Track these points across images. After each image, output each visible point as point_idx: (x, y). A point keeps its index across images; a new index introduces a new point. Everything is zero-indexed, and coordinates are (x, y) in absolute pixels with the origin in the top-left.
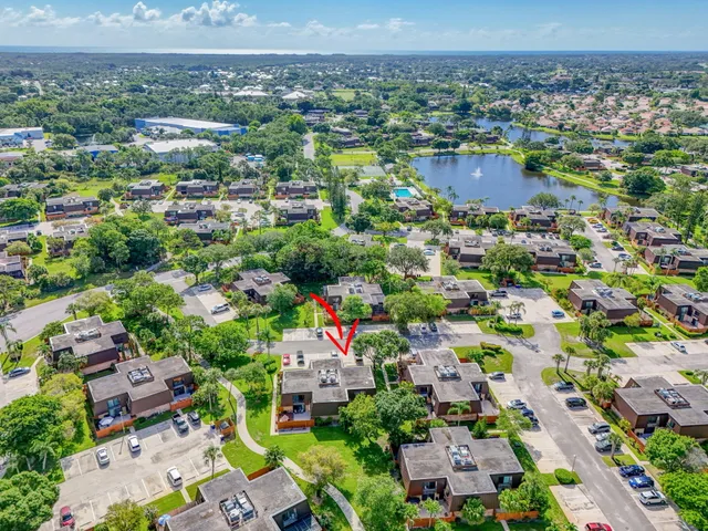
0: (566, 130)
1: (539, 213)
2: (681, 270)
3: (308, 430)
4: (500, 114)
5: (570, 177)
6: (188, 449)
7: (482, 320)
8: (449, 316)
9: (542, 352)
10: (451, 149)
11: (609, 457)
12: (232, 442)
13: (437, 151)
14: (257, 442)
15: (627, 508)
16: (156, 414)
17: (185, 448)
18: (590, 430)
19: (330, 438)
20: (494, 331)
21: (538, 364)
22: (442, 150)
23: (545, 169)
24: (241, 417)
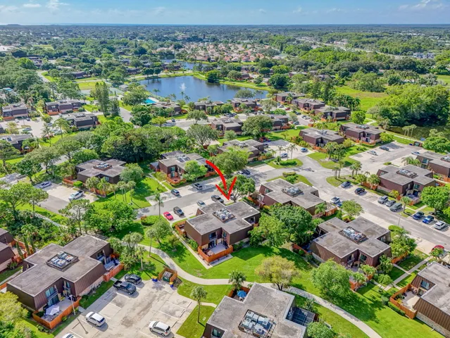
0: (212, 61)
1: (247, 101)
2: (338, 118)
3: (231, 256)
4: (167, 55)
5: (237, 84)
6: (149, 305)
7: (269, 162)
8: (249, 164)
9: (316, 171)
10: (155, 75)
11: (401, 213)
12: (182, 285)
13: (146, 76)
14: (202, 277)
15: (434, 234)
16: (94, 289)
17: (145, 304)
18: (380, 202)
19: (250, 256)
20: (281, 166)
21: (321, 177)
22: (149, 76)
23: (221, 81)
24: (171, 264)
